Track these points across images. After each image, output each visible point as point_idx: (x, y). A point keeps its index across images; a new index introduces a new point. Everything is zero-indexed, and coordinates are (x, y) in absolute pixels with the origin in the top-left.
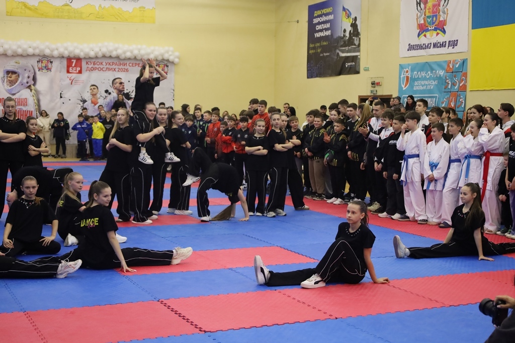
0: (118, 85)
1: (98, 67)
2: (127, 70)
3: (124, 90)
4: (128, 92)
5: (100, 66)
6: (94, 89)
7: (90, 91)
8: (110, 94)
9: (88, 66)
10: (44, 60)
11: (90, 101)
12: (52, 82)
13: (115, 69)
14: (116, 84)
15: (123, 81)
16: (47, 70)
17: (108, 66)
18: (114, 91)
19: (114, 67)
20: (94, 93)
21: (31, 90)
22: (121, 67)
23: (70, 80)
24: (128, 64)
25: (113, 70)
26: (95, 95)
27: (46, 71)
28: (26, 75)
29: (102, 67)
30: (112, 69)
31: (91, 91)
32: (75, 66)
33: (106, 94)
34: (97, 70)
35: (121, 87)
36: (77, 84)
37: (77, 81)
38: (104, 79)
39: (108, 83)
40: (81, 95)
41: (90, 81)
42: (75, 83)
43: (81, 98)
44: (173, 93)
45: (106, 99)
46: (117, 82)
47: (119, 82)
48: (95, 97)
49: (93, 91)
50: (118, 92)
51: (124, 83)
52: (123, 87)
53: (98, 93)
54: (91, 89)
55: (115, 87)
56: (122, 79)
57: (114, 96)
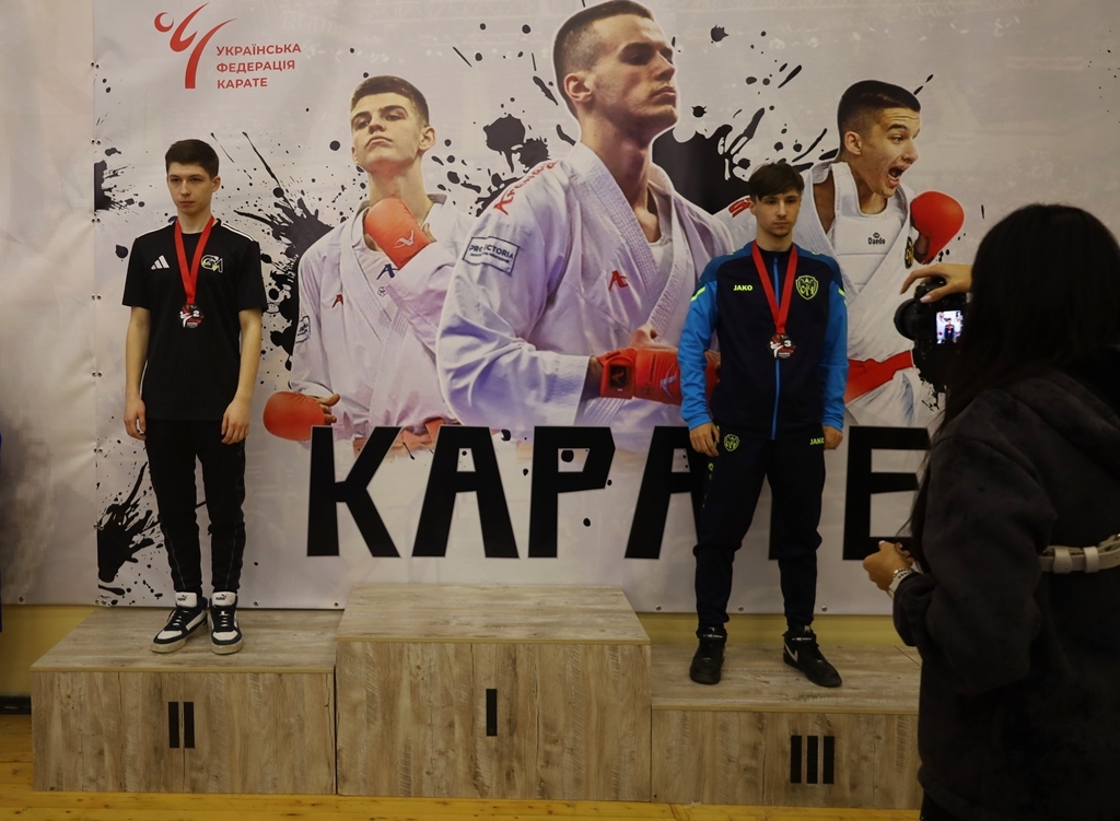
0: (609, 68)
3: (670, 119)
4: (707, 127)
6: (389, 113)
7: (349, 138)
8: (535, 153)
11: (354, 231)
14: (590, 62)
15: (656, 30)
18: (572, 126)
20: (386, 153)
23: (177, 45)
26: (403, 166)
31: (364, 135)
33: (498, 162)
35: (641, 91)
36: (243, 76)
37: (238, 50)
38: (483, 27)
39: (521, 54)
40: (273, 176)
41: (352, 51)
42: (221, 68)
43: (276, 205)
45: (497, 201)
46: (599, 44)
47: (616, 47)
48: (402, 193)
49: (378, 133)
50: (616, 134)
51: (669, 45)
52: (657, 85)
53: (421, 148)
54: (366, 115)
55: (582, 95)
56: (653, 14)
57: (570, 178)
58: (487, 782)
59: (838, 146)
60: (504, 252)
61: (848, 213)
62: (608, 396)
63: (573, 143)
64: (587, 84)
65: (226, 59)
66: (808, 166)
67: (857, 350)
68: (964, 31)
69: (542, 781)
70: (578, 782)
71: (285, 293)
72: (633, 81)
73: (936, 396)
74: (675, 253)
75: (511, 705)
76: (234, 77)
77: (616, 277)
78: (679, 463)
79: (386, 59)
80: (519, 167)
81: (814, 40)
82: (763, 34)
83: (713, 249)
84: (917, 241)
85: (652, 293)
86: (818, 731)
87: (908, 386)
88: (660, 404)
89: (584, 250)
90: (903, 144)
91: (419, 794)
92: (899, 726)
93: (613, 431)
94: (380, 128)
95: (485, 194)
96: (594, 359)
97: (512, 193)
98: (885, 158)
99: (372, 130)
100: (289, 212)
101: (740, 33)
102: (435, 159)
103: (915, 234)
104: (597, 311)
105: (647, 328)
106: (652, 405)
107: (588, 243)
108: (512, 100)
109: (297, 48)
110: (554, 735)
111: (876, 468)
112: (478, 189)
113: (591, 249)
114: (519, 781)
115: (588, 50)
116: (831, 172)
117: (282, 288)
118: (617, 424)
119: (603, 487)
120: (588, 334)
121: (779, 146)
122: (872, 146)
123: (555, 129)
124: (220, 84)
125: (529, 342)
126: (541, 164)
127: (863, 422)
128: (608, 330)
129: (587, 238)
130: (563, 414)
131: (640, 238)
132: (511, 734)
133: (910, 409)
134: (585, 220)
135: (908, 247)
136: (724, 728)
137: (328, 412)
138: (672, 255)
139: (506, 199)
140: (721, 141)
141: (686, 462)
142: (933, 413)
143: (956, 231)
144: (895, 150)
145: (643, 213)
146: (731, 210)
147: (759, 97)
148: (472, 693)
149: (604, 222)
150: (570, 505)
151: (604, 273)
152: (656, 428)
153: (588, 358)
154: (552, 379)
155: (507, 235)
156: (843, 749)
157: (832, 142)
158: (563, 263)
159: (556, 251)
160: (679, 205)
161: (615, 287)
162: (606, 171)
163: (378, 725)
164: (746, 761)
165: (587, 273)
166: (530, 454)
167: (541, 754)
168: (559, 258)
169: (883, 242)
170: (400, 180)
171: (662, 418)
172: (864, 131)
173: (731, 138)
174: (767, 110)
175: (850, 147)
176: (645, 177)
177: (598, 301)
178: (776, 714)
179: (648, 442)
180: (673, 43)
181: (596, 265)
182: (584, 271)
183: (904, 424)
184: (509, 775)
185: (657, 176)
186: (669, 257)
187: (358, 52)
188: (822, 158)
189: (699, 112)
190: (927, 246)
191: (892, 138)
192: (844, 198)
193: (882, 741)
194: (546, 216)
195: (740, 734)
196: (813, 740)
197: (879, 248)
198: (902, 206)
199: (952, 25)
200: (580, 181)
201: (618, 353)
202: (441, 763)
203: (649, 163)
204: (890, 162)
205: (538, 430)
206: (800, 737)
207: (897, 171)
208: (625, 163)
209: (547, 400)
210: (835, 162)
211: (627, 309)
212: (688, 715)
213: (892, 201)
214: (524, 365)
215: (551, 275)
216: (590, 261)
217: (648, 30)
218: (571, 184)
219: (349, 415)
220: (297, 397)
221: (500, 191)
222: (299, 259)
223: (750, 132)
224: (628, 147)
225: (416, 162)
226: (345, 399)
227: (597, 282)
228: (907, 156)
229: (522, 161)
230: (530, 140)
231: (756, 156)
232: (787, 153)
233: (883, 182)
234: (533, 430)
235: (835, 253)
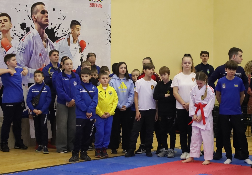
0: (39, 15)
3: (47, 25)
6: (5, 20)
8: (28, 30)
14: (36, 13)
15: (46, 8)
20: (4, 28)
26: (7, 31)
33: (22, 31)
35: (44, 19)
38: (20, 5)
39: (26, 11)
44: (109, 30)
45: (22, 39)
47: (40, 11)
48: (7, 37)
49: (3, 24)
50: (40, 27)
51: (47, 11)
52: (46, 18)
53: (10, 28)
54: (1, 20)
55: (35, 19)
56: (45, 5)
57: (33, 35)
59: (70, 31)
60: (23, 49)
61: (72, 43)
63: (34, 28)
64: (36, 17)
66: (67, 35)
67: (73, 68)
68: (86, 12)
72: (42, 17)
77: (40, 54)
79: (4, 10)
80: (26, 32)
81: (67, 12)
82: (61, 10)
84: (80, 49)
85: (45, 57)
89: (35, 49)
90: (79, 31)
94: (3, 23)
95: (20, 38)
96: (37, 70)
97: (24, 38)
98: (76, 34)
99: (2, 24)
101: (57, 10)
102: (12, 30)
103: (80, 47)
104: (37, 60)
105: (44, 64)
107: (36, 48)
108: (25, 19)
112: (19, 36)
113: (37, 49)
115: (36, 11)
116: (70, 36)
120: (36, 65)
122: (75, 31)
123: (31, 25)
125: (27, 67)
126: (29, 32)
128: (39, 64)
131: (43, 47)
134: (36, 43)
139: (24, 39)
143: (85, 47)
145: (44, 42)
146: (56, 42)
147: (60, 22)
149: (38, 44)
151: (38, 53)
154: (31, 74)
155: (24, 46)
157: (69, 31)
158: (32, 51)
159: (31, 49)
160: (49, 41)
161: (40, 56)
162: (39, 34)
165: (36, 54)
168: (32, 50)
169: (76, 49)
170: (7, 34)
172: (73, 29)
173: (56, 28)
174: (61, 24)
175: (72, 31)
176: (44, 35)
177: (38, 59)
181: (37, 52)
185: (46, 35)
186: (48, 50)
188: (69, 33)
189: (52, 24)
190: (82, 50)
191: (77, 30)
192: (71, 41)
194: (29, 42)
197: (76, 50)
198: (78, 42)
200: (35, 36)
201: (40, 69)
203: (45, 33)
207: (78, 36)
208: (41, 33)
209: (30, 78)
211: (42, 60)
213: (77, 41)
215: (31, 53)
216: (36, 51)
217: (45, 8)
218: (33, 36)
221: (23, 37)
223: (58, 28)
224: (42, 30)
225: (9, 31)
228: (79, 34)
229: (26, 31)
230: (27, 27)
231: (59, 33)
232: (64, 32)
233: (76, 38)
234: (28, 84)
235: (70, 50)
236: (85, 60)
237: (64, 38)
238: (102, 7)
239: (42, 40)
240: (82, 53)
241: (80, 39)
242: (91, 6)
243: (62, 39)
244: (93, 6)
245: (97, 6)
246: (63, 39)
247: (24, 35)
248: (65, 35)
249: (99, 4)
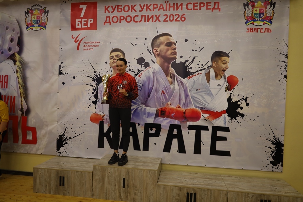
0: (163, 47)
1: (125, 14)
2: (183, 18)
3: (175, 58)
4: (183, 60)
5: (130, 13)
6: (117, 56)
7: (109, 61)
8: (147, 65)
9: (108, 14)
10: (35, 9)
12: (45, 45)
13: (158, 18)
14: (159, 46)
15: (173, 39)
16: (39, 26)
17: (144, 13)
18: (155, 60)
19: (156, 12)
21: (15, 62)
22: (172, 12)
23: (76, 41)
24: (184, 6)
25: (155, 18)
27: (39, 28)
28: (8, 37)
29: (133, 14)
30: (152, 17)
31: (112, 61)
32: (84, 18)
33: (139, 67)
34: (124, 22)
35: (169, 52)
36: (89, 48)
37: (88, 43)
38: (137, 38)
39: (144, 44)
40: (94, 69)
41: (110, 43)
42: (84, 46)
43: (94, 75)
44: (284, 62)
45: (139, 75)
46: (161, 42)
47: (164, 43)
50: (164, 61)
51: (176, 43)
52: (173, 51)
54: (113, 56)
55: (157, 53)
56: (172, 36)
57: (154, 70)
58: (123, 198)
59: (211, 65)
60: (140, 86)
61: (213, 79)
62: (160, 117)
63: (155, 63)
64: (158, 51)
65: (85, 44)
66: (205, 69)
67: (214, 109)
68: (239, 40)
69: (134, 198)
70: (141, 199)
71: (95, 93)
72: (168, 50)
73: (231, 120)
74: (176, 87)
75: (128, 182)
76: (87, 48)
77: (163, 92)
78: (175, 132)
79: (117, 45)
80: (144, 68)
81: (207, 42)
82: (196, 40)
83: (184, 86)
84: (228, 86)
85: (171, 95)
86: (193, 192)
87: (225, 118)
88: (171, 119)
89: (156, 86)
90: (226, 65)
91: (109, 199)
92: (210, 192)
93: (161, 125)
95: (137, 73)
96: (158, 109)
98: (222, 67)
99: (114, 60)
100: (97, 76)
101: (191, 40)
103: (228, 84)
104: (158, 99)
105: (169, 103)
106: (170, 119)
107: (157, 84)
108: (142, 54)
109: (99, 42)
110: (137, 189)
111: (218, 135)
112: (135, 72)
113: (158, 86)
114: (129, 198)
115: (158, 43)
116: (209, 70)
117: (94, 92)
118: (162, 123)
119: (159, 136)
120: (156, 104)
121: (198, 65)
122: (219, 65)
123: (151, 60)
124: (84, 50)
125: (144, 105)
126: (148, 67)
127: (215, 125)
128: (161, 103)
129: (157, 83)
130: (151, 120)
131: (168, 84)
132: (128, 188)
133: (225, 123)
134: (157, 79)
135: (226, 87)
136: (172, 190)
137: (103, 118)
138: (175, 87)
139: (141, 74)
140: (186, 63)
141: (176, 132)
142: (230, 124)
143: (237, 84)
144: (224, 66)
145: (169, 78)
146: (188, 78)
147: (195, 54)
148: (120, 179)
149: (161, 80)
150: (152, 140)
151: (160, 91)
152: (170, 124)
153: (156, 109)
154: (149, 113)
155: (140, 82)
156: (198, 196)
157: (210, 64)
158: (152, 88)
159: (150, 86)
160: (177, 77)
161: (162, 94)
162: (161, 69)
163: (101, 184)
164: (177, 197)
165: (157, 91)
166: (144, 129)
167: (134, 193)
168: (151, 87)
169: (220, 86)
171: (172, 122)
172: (217, 62)
173: (188, 62)
174: (196, 57)
175: (214, 65)
176: (169, 70)
177: (159, 97)
178: (184, 187)
179: (169, 127)
180: (176, 42)
181: (159, 89)
182: (156, 90)
183: (224, 126)
184: (127, 196)
185: (172, 70)
186: (174, 88)
187: (112, 43)
188: (207, 67)
189: (181, 57)
190: (230, 87)
191: (223, 63)
192: (212, 76)
193: (207, 195)
194: (149, 78)
195: (176, 191)
196: (191, 194)
197: (219, 87)
198: (225, 78)
199: (237, 39)
200: (156, 71)
201: (163, 108)
202: (113, 193)
203: (171, 68)
204: (223, 69)
205: (145, 123)
206: (189, 193)
207: (224, 71)
208: (165, 67)
209: (147, 117)
210: (210, 68)
211: (165, 99)
212: (165, 186)
213: (223, 77)
214: (143, 110)
215: (149, 91)
216: (157, 88)
217: (171, 39)
218: (154, 72)
219: (107, 119)
220: (97, 114)
221: (139, 73)
222: (98, 86)
223: (192, 61)
224: (166, 64)
226: (106, 115)
227: (159, 93)
228: (226, 67)
229: (144, 66)
230: (146, 62)
231: (194, 67)
232: (200, 66)
233: (221, 73)
234: (144, 124)
235: (210, 88)
236: (236, 101)
237: (201, 73)
238: (271, 32)
239: (167, 75)
240: (231, 92)
241: (227, 74)
242: (249, 32)
243: (197, 75)
244: (252, 32)
245: (262, 31)
246: (199, 74)
247: (141, 71)
248: (201, 70)
249: (265, 28)
